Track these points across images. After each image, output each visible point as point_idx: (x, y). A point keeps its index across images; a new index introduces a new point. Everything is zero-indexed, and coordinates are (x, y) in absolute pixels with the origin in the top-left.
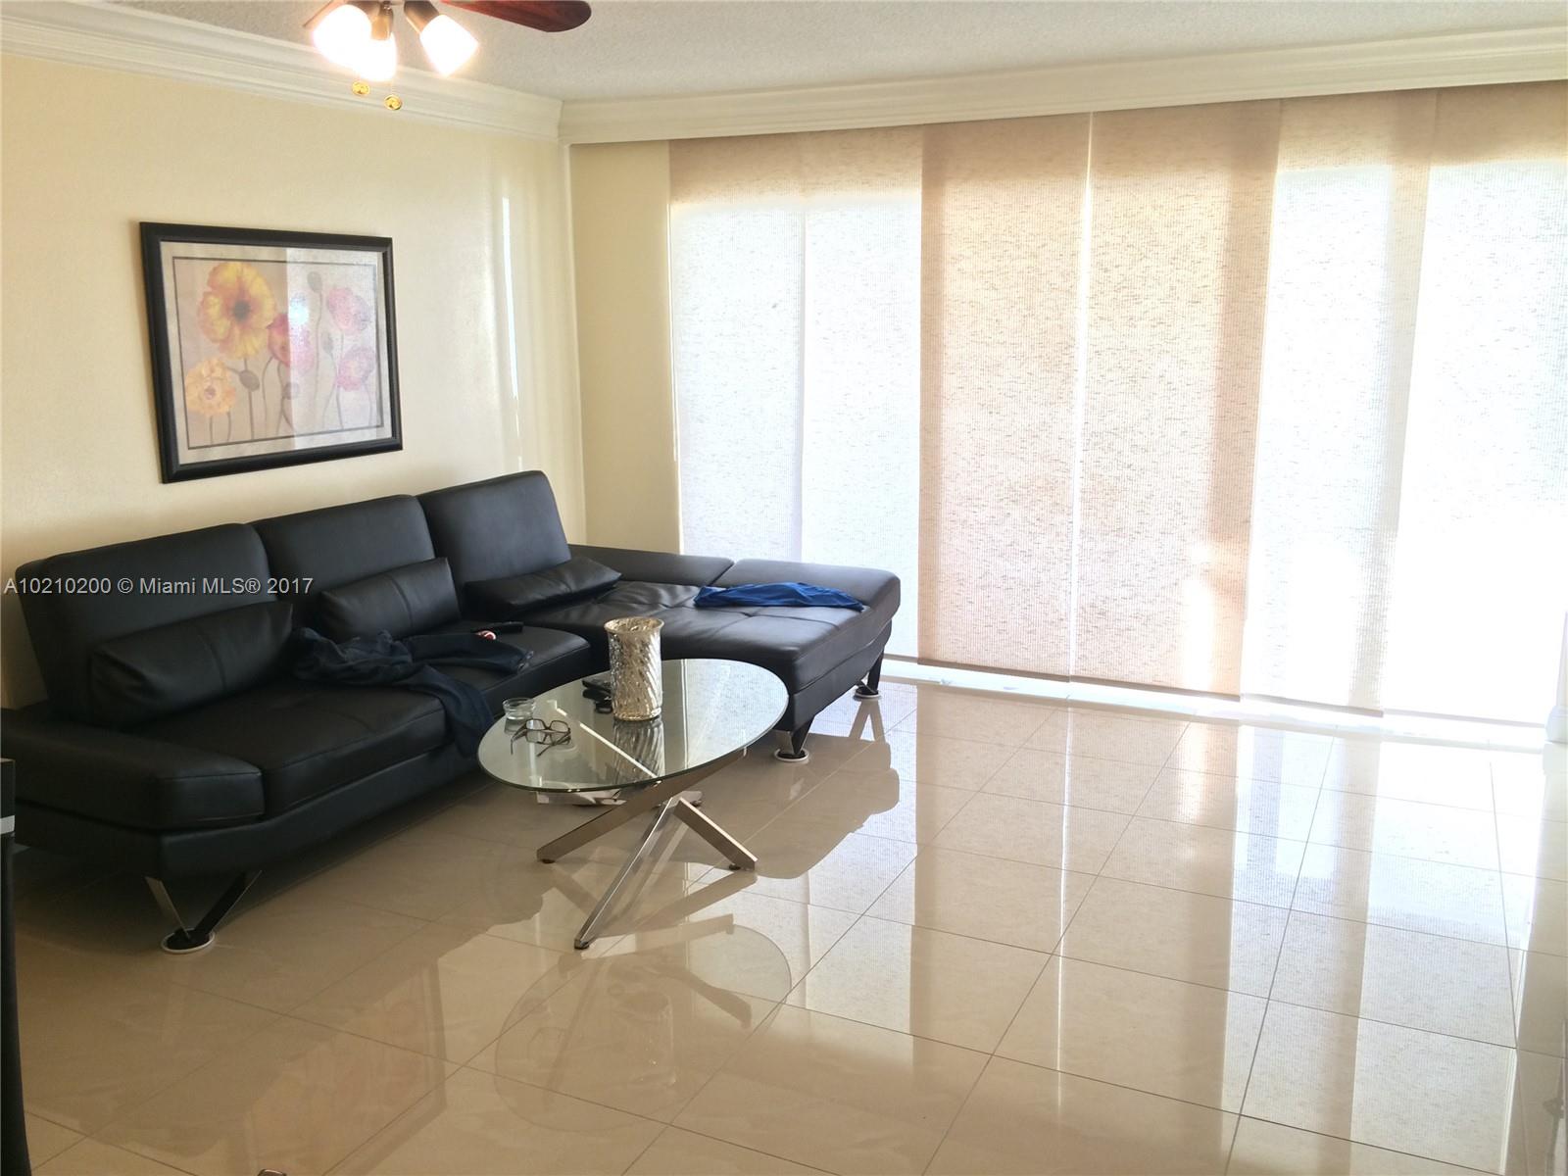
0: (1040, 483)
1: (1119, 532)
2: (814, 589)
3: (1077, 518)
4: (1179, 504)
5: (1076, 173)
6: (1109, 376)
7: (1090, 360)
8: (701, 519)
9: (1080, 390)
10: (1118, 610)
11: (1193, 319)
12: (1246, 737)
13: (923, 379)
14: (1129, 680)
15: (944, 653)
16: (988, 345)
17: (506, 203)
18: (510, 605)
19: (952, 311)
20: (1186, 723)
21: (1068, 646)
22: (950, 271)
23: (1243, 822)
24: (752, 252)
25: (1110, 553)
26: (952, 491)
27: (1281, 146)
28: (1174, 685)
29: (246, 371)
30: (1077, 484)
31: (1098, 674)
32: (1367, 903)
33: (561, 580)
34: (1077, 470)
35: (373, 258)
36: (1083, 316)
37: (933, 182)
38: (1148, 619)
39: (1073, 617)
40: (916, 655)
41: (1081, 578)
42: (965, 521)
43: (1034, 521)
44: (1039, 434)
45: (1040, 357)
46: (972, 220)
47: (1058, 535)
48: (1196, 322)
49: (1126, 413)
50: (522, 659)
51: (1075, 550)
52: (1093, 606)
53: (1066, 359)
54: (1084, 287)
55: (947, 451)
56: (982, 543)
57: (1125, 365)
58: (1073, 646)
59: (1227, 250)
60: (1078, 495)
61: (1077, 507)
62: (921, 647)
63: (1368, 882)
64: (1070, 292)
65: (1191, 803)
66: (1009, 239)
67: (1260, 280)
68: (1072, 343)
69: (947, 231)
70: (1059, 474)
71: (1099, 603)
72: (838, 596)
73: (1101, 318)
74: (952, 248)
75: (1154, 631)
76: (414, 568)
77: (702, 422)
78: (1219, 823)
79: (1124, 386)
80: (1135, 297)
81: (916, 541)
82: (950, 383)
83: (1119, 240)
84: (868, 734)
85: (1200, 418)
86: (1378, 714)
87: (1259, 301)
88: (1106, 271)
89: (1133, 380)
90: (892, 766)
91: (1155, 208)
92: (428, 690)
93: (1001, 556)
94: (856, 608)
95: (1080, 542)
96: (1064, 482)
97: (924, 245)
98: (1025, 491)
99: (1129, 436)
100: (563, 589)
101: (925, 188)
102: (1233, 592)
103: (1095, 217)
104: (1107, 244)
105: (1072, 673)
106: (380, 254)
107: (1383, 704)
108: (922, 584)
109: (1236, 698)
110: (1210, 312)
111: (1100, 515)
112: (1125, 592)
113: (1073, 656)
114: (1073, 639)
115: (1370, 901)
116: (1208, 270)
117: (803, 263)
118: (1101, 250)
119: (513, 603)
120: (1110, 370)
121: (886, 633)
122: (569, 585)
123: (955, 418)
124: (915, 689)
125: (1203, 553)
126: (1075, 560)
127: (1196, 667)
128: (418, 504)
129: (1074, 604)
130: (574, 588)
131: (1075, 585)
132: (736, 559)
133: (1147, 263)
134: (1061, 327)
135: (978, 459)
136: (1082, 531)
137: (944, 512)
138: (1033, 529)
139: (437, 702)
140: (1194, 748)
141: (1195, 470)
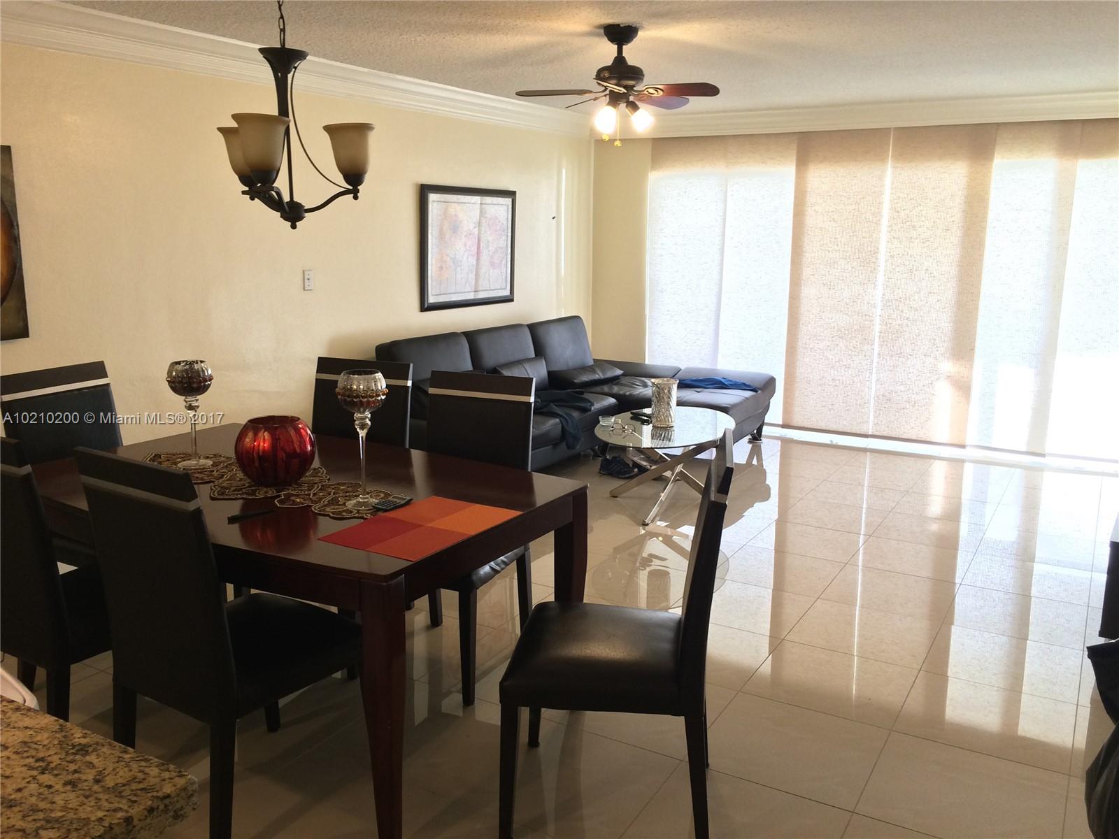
0: (856, 327)
1: (900, 355)
2: (731, 381)
3: (876, 346)
4: (935, 340)
5: (882, 158)
6: (898, 269)
7: (886, 261)
8: (659, 346)
9: (881, 278)
10: (899, 398)
11: (945, 239)
12: (969, 469)
13: (791, 270)
14: (903, 437)
15: (797, 421)
16: (829, 251)
17: (564, 171)
18: (573, 382)
19: (810, 232)
20: (933, 460)
21: (868, 418)
22: (809, 211)
23: (965, 518)
24: (697, 199)
25: (895, 366)
26: (805, 331)
27: (997, 148)
28: (928, 440)
29: (455, 258)
30: (877, 328)
31: (885, 434)
32: (1035, 554)
33: (594, 372)
34: (877, 321)
35: (509, 201)
36: (884, 236)
37: (802, 162)
38: (915, 403)
39: (872, 402)
40: (781, 423)
41: (878, 380)
42: (813, 348)
43: (852, 348)
44: (856, 300)
45: (859, 258)
46: (823, 183)
47: (865, 356)
48: (947, 241)
49: (907, 289)
50: (593, 405)
51: (875, 364)
52: (883, 396)
53: (873, 260)
54: (885, 222)
55: (803, 309)
56: (821, 361)
57: (906, 263)
58: (872, 418)
59: (965, 203)
60: (877, 334)
61: (877, 339)
62: (784, 419)
63: (1036, 543)
64: (878, 224)
65: (936, 506)
66: (844, 194)
67: (984, 218)
68: (877, 251)
69: (808, 189)
70: (867, 323)
71: (887, 394)
72: (744, 384)
73: (894, 238)
74: (810, 199)
75: (918, 410)
76: (529, 360)
77: (662, 292)
78: (952, 515)
79: (906, 275)
80: (914, 227)
81: (784, 359)
82: (807, 272)
83: (906, 196)
84: (755, 462)
85: (948, 293)
86: (1043, 455)
87: (983, 230)
88: (898, 212)
89: (911, 271)
90: (767, 482)
91: (926, 179)
92: (555, 415)
93: (832, 368)
94: (754, 390)
95: (878, 360)
96: (869, 327)
97: (796, 197)
98: (847, 332)
99: (908, 302)
100: (596, 377)
101: (798, 166)
102: (963, 387)
103: (893, 183)
104: (899, 197)
105: (870, 433)
106: (511, 200)
107: (1047, 451)
108: (786, 384)
109: (963, 446)
110: (955, 236)
111: (889, 345)
112: (902, 388)
113: (871, 424)
114: (872, 414)
115: (1037, 553)
116: (955, 212)
117: (726, 206)
118: (896, 201)
119: (575, 381)
120: (898, 266)
121: (767, 408)
122: (599, 375)
123: (809, 292)
124: (780, 442)
125: (948, 367)
126: (875, 370)
127: (941, 430)
128: (527, 328)
129: (873, 394)
130: (602, 376)
131: (874, 384)
132: (683, 368)
133: (920, 208)
134: (871, 242)
135: (821, 314)
136: (879, 354)
137: (800, 344)
138: (851, 353)
139: (558, 420)
140: (939, 475)
141: (944, 321)
